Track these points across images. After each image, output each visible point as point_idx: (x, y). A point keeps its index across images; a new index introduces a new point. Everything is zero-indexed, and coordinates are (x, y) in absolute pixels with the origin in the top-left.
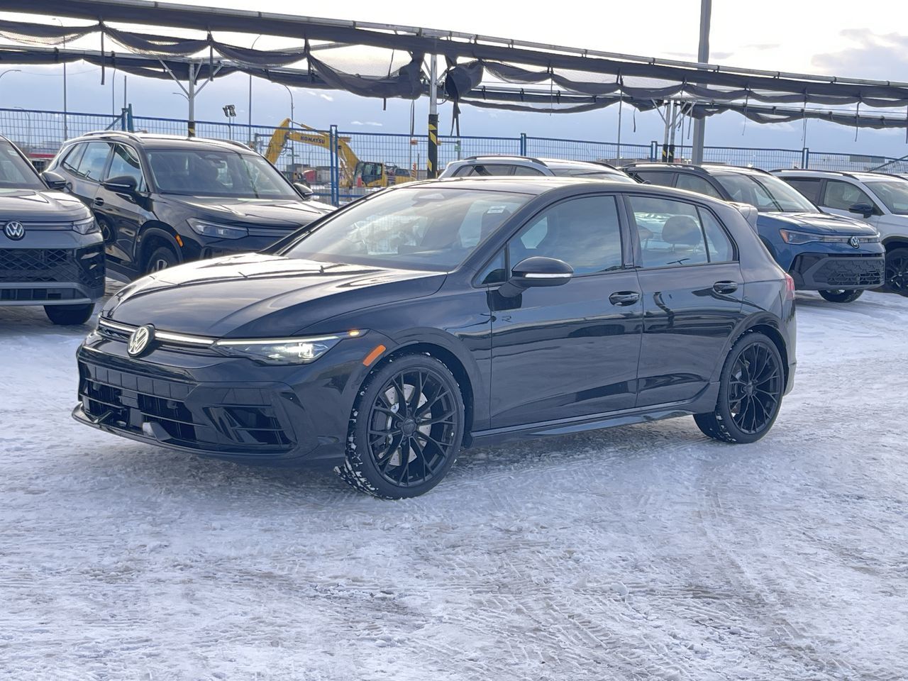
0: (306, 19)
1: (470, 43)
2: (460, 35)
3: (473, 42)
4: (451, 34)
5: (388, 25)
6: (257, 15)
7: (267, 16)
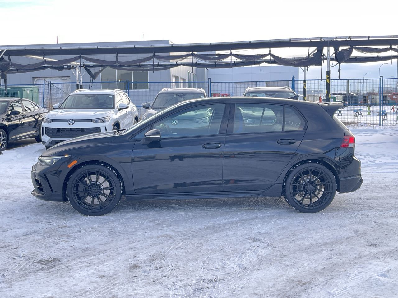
0: (269, 41)
1: (346, 41)
2: (341, 38)
3: (348, 40)
4: (336, 38)
5: (305, 38)
6: (249, 42)
7: (253, 42)
